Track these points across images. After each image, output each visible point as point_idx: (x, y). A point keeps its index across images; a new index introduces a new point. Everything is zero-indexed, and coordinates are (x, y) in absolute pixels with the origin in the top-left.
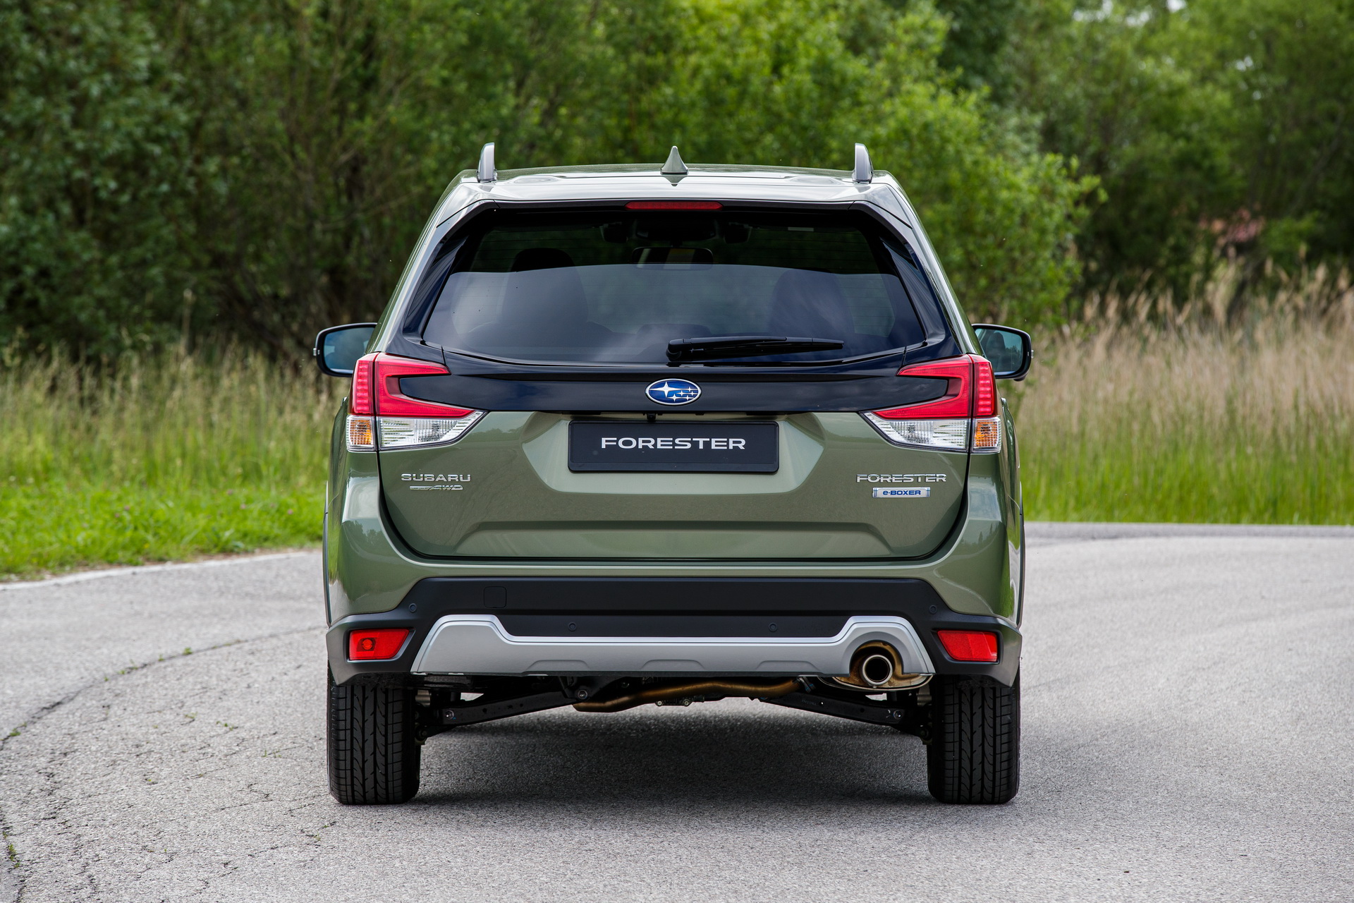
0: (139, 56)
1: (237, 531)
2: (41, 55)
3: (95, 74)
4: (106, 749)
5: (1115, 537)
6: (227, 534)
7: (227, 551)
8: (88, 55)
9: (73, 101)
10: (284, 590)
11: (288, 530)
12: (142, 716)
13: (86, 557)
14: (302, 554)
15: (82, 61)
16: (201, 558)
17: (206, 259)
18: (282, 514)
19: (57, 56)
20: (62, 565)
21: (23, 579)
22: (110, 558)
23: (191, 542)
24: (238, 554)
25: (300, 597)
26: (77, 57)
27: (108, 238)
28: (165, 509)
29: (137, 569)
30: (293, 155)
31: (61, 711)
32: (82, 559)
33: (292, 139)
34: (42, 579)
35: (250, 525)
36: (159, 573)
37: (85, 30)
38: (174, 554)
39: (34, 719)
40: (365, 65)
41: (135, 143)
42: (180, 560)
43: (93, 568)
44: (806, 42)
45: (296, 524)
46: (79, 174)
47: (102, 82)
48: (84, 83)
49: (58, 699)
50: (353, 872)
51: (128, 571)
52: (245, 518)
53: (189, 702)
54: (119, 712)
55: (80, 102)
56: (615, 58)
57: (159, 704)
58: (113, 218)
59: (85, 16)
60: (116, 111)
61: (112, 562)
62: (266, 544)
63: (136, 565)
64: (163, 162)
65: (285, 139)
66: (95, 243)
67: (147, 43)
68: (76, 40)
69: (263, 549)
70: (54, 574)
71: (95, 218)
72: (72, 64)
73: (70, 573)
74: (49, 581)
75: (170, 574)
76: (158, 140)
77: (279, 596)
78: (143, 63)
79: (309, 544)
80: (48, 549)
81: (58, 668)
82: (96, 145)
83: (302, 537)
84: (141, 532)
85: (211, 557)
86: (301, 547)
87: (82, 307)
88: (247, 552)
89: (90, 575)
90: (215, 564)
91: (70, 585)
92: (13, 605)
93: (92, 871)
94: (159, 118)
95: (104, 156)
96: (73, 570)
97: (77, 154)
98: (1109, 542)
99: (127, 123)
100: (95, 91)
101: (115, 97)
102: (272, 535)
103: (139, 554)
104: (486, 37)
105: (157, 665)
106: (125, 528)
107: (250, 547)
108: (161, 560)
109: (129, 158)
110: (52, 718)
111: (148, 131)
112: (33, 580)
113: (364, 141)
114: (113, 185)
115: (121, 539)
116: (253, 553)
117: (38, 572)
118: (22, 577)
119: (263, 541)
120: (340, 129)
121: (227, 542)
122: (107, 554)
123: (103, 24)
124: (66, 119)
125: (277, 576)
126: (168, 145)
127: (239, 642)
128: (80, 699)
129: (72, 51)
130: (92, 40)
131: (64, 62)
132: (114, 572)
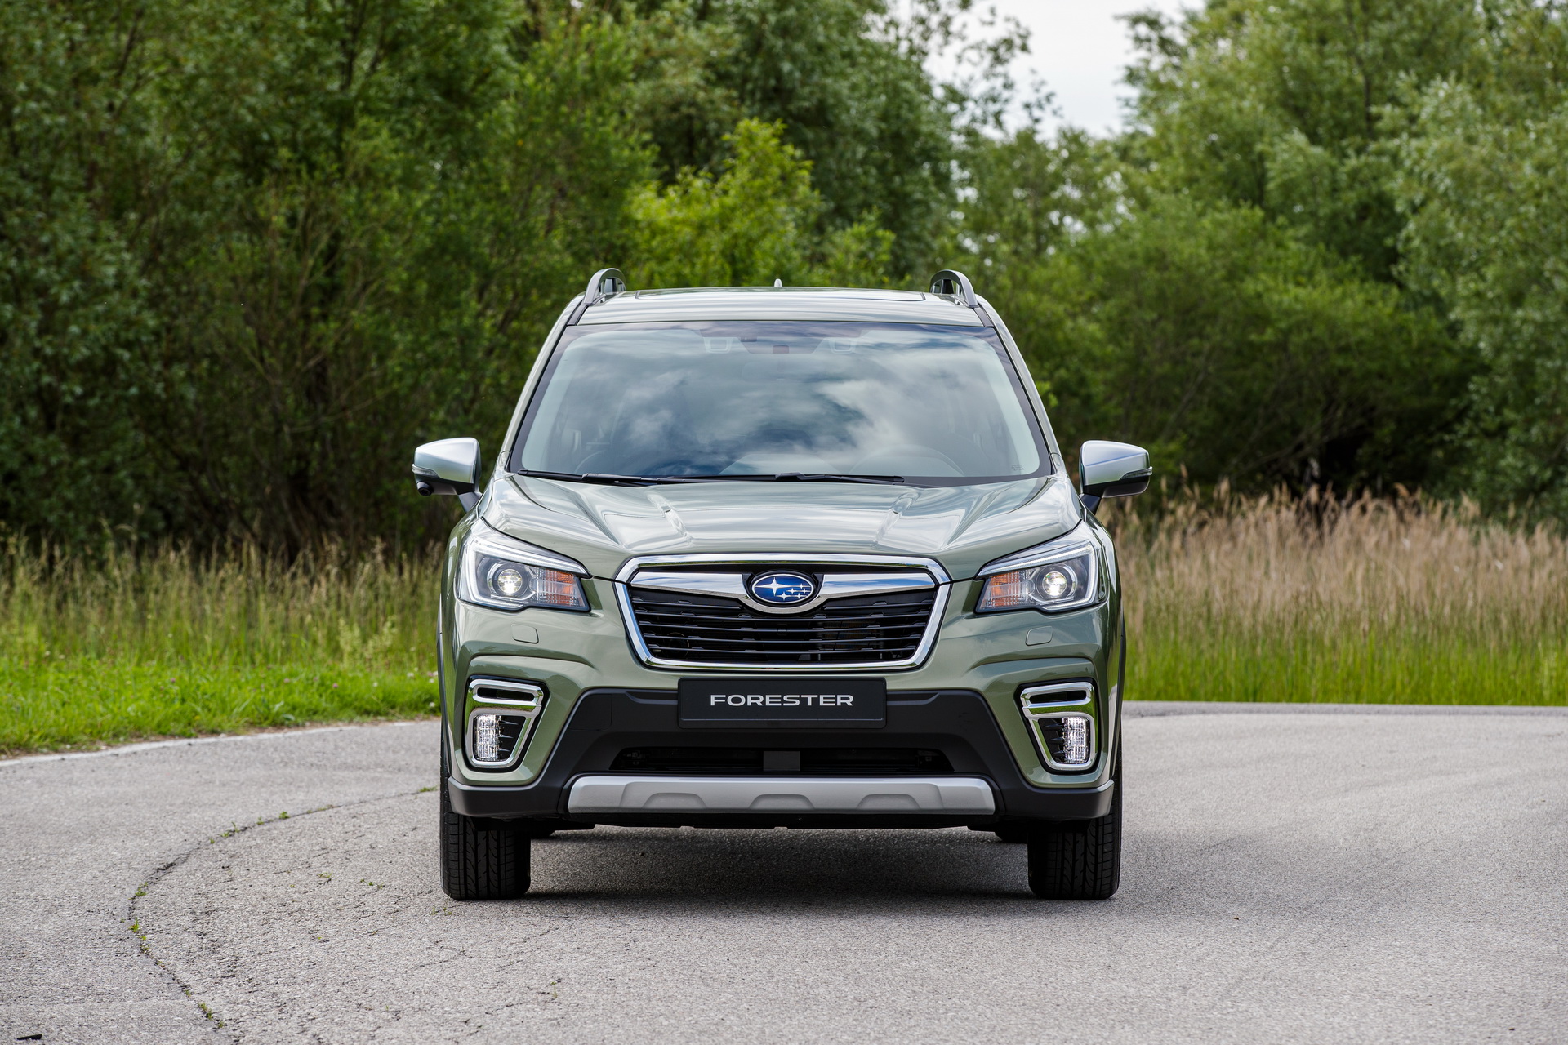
0: (108, 263)
1: (286, 704)
2: (13, 263)
3: (65, 281)
4: (250, 908)
5: (1163, 714)
6: (277, 707)
7: (278, 724)
8: (59, 262)
9: (43, 307)
10: (349, 761)
11: (335, 704)
12: (271, 876)
13: (139, 729)
14: (352, 728)
15: (53, 269)
16: (252, 732)
17: (174, 462)
18: (328, 688)
19: (27, 265)
20: (115, 736)
21: (79, 750)
22: (163, 729)
23: (242, 714)
24: (289, 727)
25: (368, 768)
26: (47, 264)
27: (76, 442)
28: (207, 682)
29: (192, 741)
30: (262, 360)
31: (180, 871)
32: (137, 732)
33: (261, 343)
34: (98, 750)
35: (296, 698)
36: (216, 744)
37: (55, 240)
38: (227, 726)
39: (153, 880)
40: (329, 274)
41: (105, 348)
42: (233, 732)
43: (146, 740)
44: (764, 252)
45: (342, 698)
46: (46, 379)
47: (71, 288)
48: (53, 291)
49: (170, 861)
50: (620, 1031)
51: (185, 742)
52: (291, 692)
53: (315, 863)
54: (244, 873)
55: (50, 308)
56: (573, 267)
57: (283, 865)
58: (83, 422)
59: (56, 226)
60: (86, 318)
61: (163, 733)
62: (316, 717)
63: (190, 737)
64: (132, 367)
65: (255, 345)
66: (63, 446)
67: (116, 251)
68: (45, 249)
69: (313, 723)
70: (109, 745)
71: (63, 425)
72: (42, 272)
73: (125, 743)
74: (106, 752)
75: (226, 745)
76: (128, 345)
77: (345, 766)
78: (111, 271)
79: (358, 718)
80: (99, 719)
81: (155, 830)
82: (65, 351)
83: (350, 711)
84: (190, 703)
85: (262, 730)
86: (351, 721)
87: (51, 510)
88: (297, 726)
89: (145, 746)
90: (268, 737)
91: (127, 755)
92: (76, 774)
93: (314, 1030)
94: (129, 323)
95: (72, 361)
96: (126, 743)
97: (45, 360)
98: (1156, 719)
99: (95, 329)
100: (65, 298)
101: (85, 305)
102: (321, 709)
103: (191, 728)
104: (452, 248)
105: (258, 829)
106: (173, 701)
107: (300, 721)
108: (214, 732)
109: (99, 363)
110: (172, 877)
111: (117, 336)
112: (89, 751)
113: (328, 346)
114: (78, 390)
115: (170, 711)
116: (304, 726)
117: (93, 742)
118: (77, 747)
119: (313, 715)
120: (305, 336)
121: (278, 714)
122: (159, 726)
123: (73, 232)
124: (33, 326)
125: (336, 747)
126: (138, 351)
127: (332, 807)
128: (193, 860)
129: (41, 259)
130: (62, 248)
131: (34, 270)
132: (170, 743)
